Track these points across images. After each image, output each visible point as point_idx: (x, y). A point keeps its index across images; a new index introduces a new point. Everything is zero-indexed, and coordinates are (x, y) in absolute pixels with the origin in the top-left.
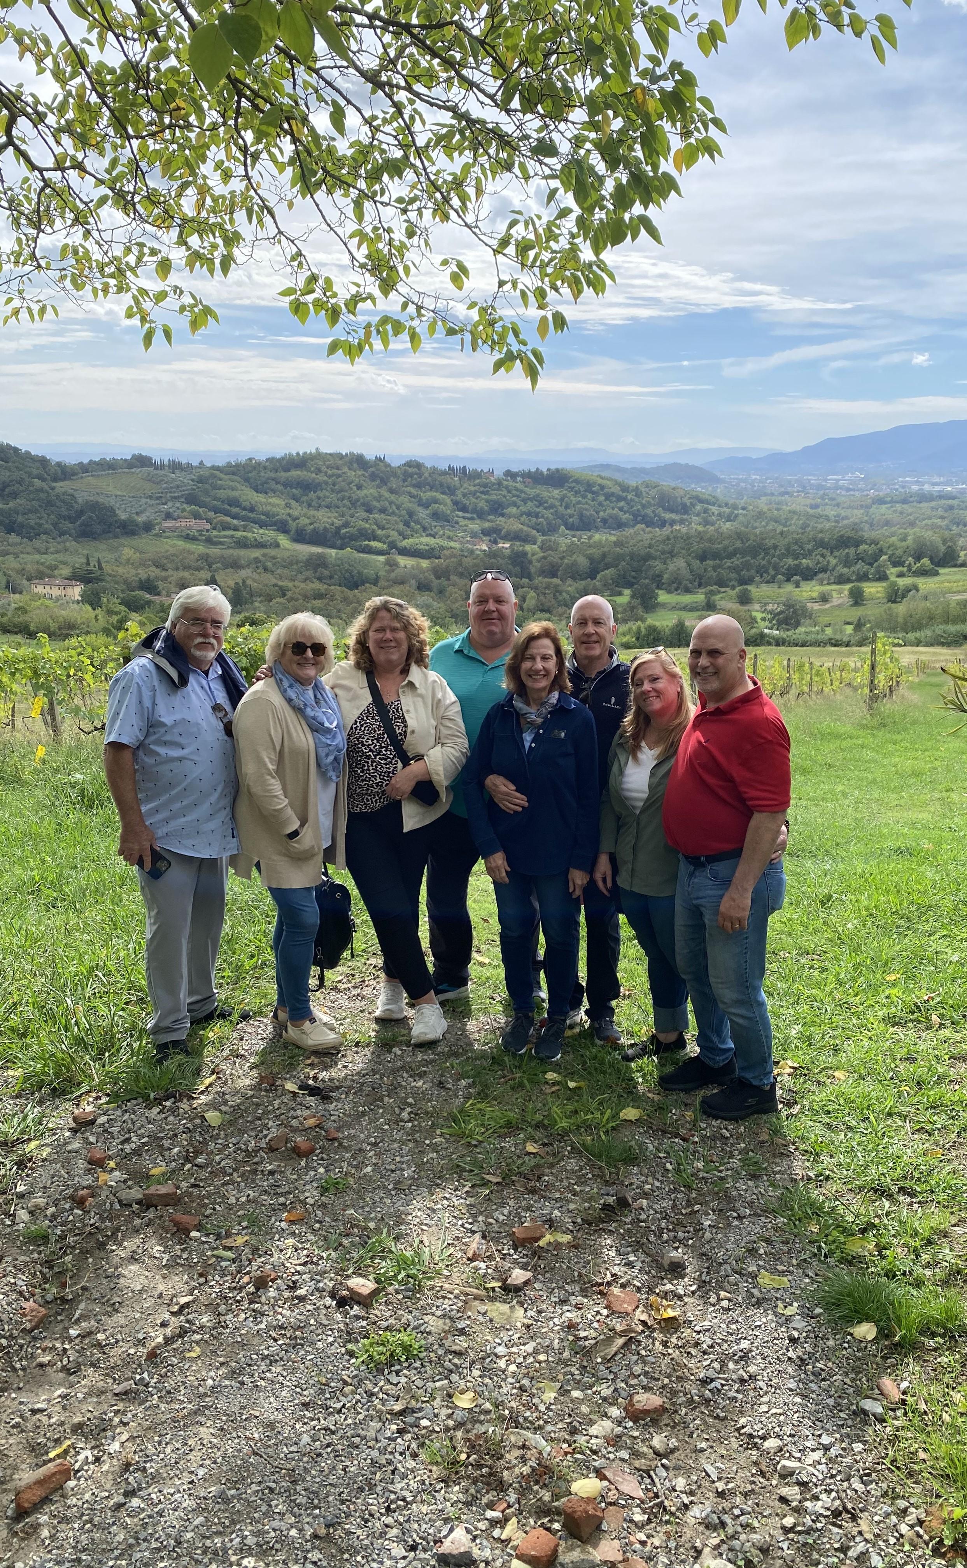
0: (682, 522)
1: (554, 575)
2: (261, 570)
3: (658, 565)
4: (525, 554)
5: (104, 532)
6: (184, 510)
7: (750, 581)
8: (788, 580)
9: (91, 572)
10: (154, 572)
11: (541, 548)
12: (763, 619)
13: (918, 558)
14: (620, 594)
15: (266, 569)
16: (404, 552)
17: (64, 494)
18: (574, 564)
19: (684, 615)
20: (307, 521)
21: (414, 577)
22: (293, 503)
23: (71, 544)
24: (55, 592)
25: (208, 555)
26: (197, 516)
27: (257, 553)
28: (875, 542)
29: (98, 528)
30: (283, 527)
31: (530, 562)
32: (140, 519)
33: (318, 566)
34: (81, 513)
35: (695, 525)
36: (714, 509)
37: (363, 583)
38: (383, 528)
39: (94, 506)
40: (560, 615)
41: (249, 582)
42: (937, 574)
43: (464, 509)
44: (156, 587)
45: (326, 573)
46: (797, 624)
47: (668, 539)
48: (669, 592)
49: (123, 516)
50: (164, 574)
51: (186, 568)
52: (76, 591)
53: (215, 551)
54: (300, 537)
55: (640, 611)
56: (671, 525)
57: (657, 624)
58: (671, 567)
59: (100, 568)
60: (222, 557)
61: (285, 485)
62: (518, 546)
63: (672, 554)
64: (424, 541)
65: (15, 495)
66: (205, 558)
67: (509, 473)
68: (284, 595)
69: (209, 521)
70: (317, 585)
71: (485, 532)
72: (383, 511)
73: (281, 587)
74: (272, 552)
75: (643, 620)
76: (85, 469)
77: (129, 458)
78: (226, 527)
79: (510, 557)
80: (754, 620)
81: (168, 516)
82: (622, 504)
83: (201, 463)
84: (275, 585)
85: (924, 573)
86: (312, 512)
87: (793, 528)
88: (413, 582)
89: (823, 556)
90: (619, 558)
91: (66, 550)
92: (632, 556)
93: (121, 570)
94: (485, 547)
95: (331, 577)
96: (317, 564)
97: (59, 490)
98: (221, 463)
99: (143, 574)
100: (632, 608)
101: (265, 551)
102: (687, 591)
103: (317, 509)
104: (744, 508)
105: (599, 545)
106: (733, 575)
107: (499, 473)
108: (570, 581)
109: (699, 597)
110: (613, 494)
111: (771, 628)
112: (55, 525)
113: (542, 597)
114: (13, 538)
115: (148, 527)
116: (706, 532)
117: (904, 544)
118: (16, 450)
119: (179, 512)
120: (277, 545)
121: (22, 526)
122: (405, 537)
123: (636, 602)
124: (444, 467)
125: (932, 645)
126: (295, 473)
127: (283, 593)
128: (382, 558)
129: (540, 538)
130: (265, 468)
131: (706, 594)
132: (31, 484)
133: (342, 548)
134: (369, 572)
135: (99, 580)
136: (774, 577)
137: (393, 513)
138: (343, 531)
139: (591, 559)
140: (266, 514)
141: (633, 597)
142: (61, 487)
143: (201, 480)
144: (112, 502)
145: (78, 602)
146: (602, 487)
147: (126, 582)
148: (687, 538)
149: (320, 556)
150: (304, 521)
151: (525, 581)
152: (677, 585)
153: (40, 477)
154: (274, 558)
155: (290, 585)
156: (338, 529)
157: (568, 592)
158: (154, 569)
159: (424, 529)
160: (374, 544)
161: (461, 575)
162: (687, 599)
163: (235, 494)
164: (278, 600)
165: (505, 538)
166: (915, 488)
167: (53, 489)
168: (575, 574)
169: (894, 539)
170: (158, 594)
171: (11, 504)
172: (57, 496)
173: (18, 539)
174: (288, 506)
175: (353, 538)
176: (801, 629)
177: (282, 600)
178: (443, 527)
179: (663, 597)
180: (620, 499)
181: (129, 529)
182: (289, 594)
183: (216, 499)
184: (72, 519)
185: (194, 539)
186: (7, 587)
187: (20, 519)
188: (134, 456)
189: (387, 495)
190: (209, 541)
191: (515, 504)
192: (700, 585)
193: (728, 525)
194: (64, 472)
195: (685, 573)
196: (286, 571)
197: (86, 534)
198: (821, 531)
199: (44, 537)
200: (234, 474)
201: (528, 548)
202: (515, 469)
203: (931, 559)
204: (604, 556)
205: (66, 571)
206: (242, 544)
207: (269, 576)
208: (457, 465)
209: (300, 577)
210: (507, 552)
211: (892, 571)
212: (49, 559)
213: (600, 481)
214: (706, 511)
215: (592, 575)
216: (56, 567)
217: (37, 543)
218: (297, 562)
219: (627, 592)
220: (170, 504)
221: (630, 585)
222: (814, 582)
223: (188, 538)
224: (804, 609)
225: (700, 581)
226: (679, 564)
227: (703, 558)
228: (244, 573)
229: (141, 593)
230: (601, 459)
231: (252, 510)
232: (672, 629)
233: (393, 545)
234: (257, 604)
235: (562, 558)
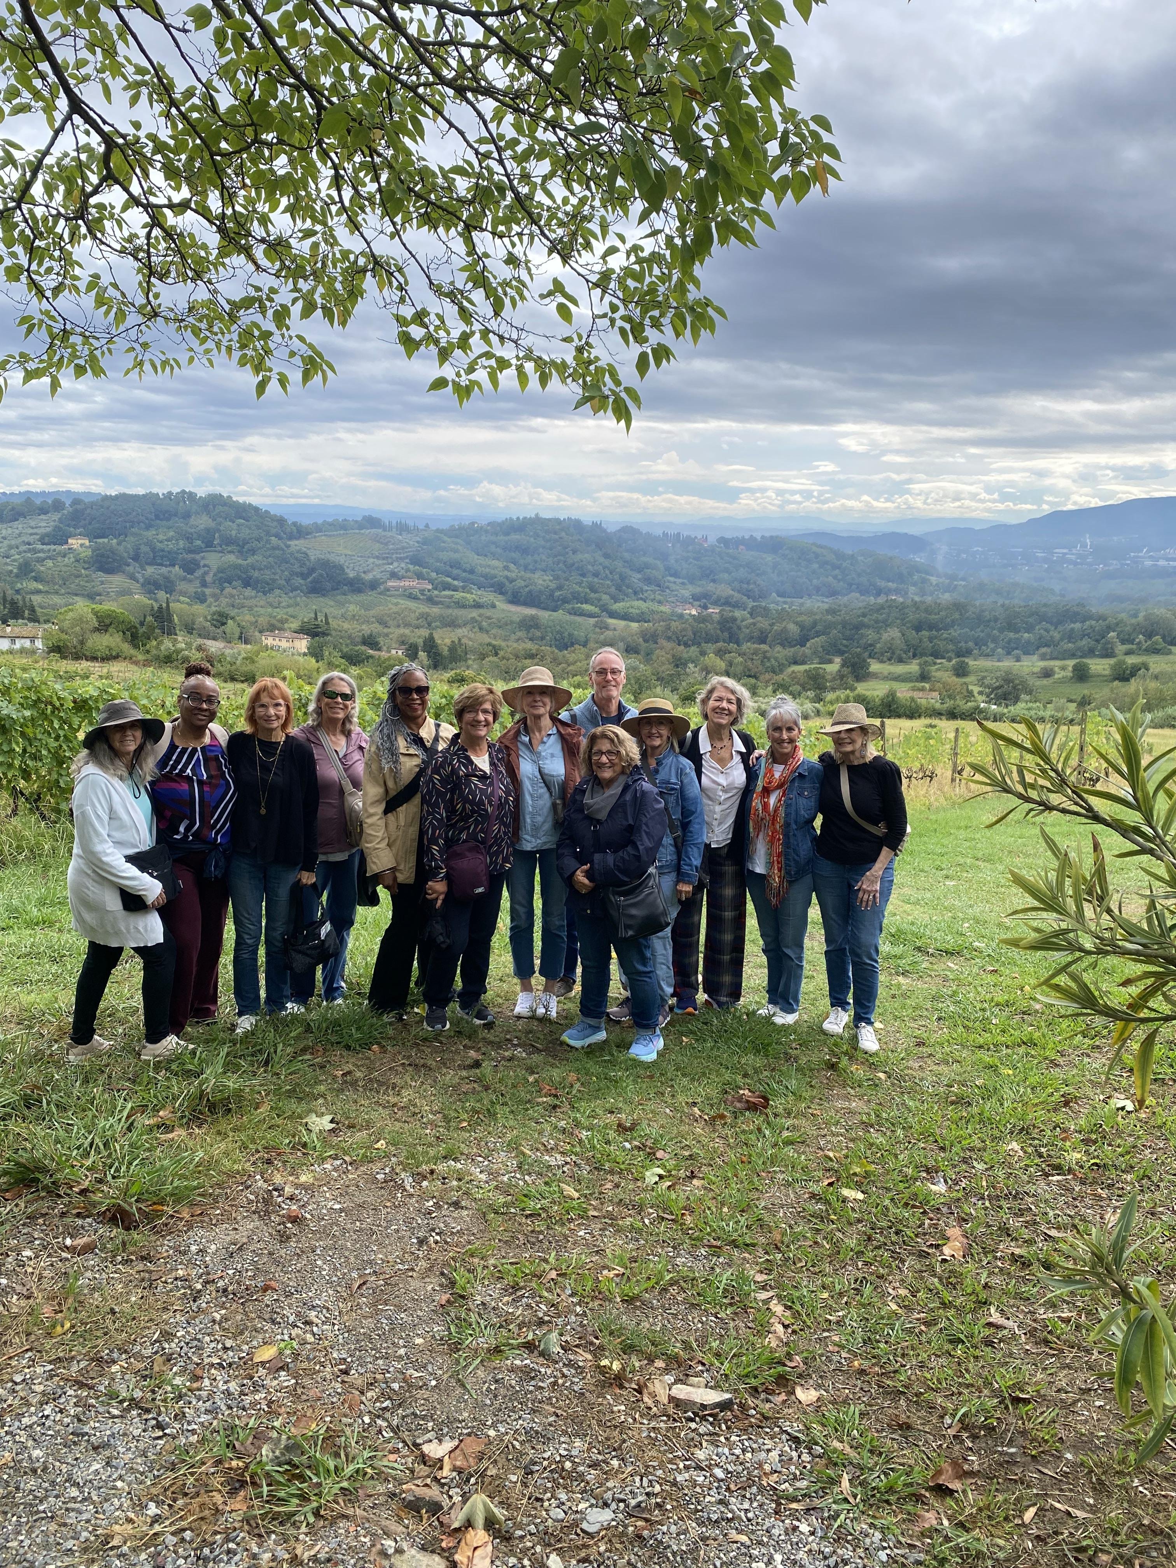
0: (897, 591)
1: (763, 642)
2: (476, 629)
3: (870, 635)
4: (734, 620)
5: (334, 589)
6: (408, 570)
7: (968, 653)
8: (1009, 653)
9: (317, 626)
10: (376, 628)
11: (751, 614)
12: (980, 693)
13: (1149, 635)
14: (830, 662)
15: (481, 629)
16: (613, 615)
17: (299, 551)
18: (784, 630)
19: (896, 685)
20: (523, 583)
21: (623, 639)
22: (512, 566)
23: (302, 600)
24: (284, 644)
25: (428, 615)
26: (420, 576)
27: (474, 613)
28: (1103, 618)
29: (328, 585)
30: (500, 589)
31: (739, 628)
32: (369, 577)
33: (531, 627)
34: (312, 570)
35: (913, 594)
36: (934, 580)
37: (572, 644)
38: (596, 592)
39: (325, 564)
40: (767, 682)
41: (464, 641)
42: (1170, 653)
43: (675, 575)
44: (377, 643)
45: (538, 634)
46: (1017, 700)
47: (882, 608)
48: (882, 662)
49: (352, 575)
50: (386, 630)
51: (407, 625)
52: (303, 644)
53: (435, 610)
54: (515, 599)
55: (850, 681)
56: (887, 594)
57: (868, 693)
58: (885, 636)
59: (327, 623)
60: (441, 616)
61: (505, 549)
62: (728, 612)
63: (886, 624)
64: (636, 606)
65: (253, 552)
66: (424, 616)
67: (722, 540)
68: (496, 654)
69: (431, 581)
70: (529, 645)
71: (696, 598)
72: (596, 575)
73: (494, 647)
74: (488, 612)
75: (853, 689)
76: (318, 528)
77: (359, 519)
78: (447, 587)
79: (719, 623)
80: (970, 693)
81: (394, 575)
82: (837, 572)
83: (427, 526)
84: (489, 644)
85: (1156, 651)
86: (528, 575)
87: (1016, 601)
88: (621, 644)
89: (1047, 631)
90: (829, 626)
91: (297, 605)
92: (844, 624)
93: (346, 626)
94: (694, 612)
95: (542, 638)
96: (529, 625)
97: (293, 549)
98: (445, 526)
99: (366, 629)
100: (842, 677)
101: (481, 611)
102: (901, 661)
103: (533, 571)
104: (963, 579)
105: (811, 613)
106: (951, 647)
107: (712, 539)
108: (778, 648)
109: (913, 667)
110: (826, 563)
111: (989, 702)
112: (288, 581)
113: (749, 663)
114: (248, 592)
115: (374, 585)
116: (923, 602)
117: (1134, 621)
118: (256, 509)
119: (402, 572)
120: (494, 606)
121: (257, 581)
122: (616, 600)
123: (846, 670)
124: (658, 532)
125: (1162, 727)
126: (515, 537)
127: (496, 652)
128: (592, 621)
129: (751, 604)
130: (487, 531)
131: (920, 665)
132: (268, 542)
133: (555, 610)
134: (580, 634)
135: (324, 634)
136: (993, 650)
137: (606, 577)
138: (557, 594)
139: (802, 627)
140: (485, 576)
141: (843, 666)
142: (296, 545)
143: (425, 542)
144: (342, 560)
145: (305, 654)
146: (817, 556)
147: (350, 637)
148: (902, 608)
149: (533, 618)
150: (520, 583)
151: (732, 646)
152: (892, 655)
153: (277, 536)
154: (489, 618)
155: (503, 644)
156: (553, 591)
157: (776, 659)
158: (376, 625)
159: (635, 593)
160: (587, 607)
161: (669, 639)
162: (900, 669)
163: (456, 556)
164: (491, 658)
165: (716, 603)
166: (1148, 563)
167: (288, 546)
168: (785, 641)
169: (1123, 616)
170: (379, 650)
171: (249, 561)
172: (292, 554)
173: (253, 593)
174: (506, 568)
175: (565, 601)
176: (1021, 705)
177: (495, 659)
178: (654, 592)
179: (875, 666)
180: (835, 567)
181: (357, 586)
182: (501, 653)
183: (438, 560)
184: (304, 576)
185: (415, 598)
186: (240, 638)
187: (256, 574)
188: (364, 517)
189: (602, 560)
190: (431, 600)
191: (727, 571)
192: (914, 656)
193: (947, 596)
194: (300, 532)
195: (899, 642)
196: (500, 631)
197: (316, 590)
198: (1045, 605)
199: (277, 592)
200: (457, 537)
201: (738, 614)
202: (728, 535)
203: (1164, 638)
204: (815, 624)
205: (295, 625)
206: (461, 605)
207: (485, 636)
208: (671, 532)
209: (513, 637)
210: (716, 617)
211: (1121, 648)
212: (280, 614)
213: (814, 549)
214: (924, 581)
215: (803, 642)
216: (287, 621)
217: (271, 598)
218: (512, 622)
219: (838, 660)
220: (396, 564)
221: (840, 653)
222: (1035, 657)
223: (412, 597)
224: (1023, 683)
225: (915, 651)
226: (893, 634)
227: (918, 628)
228: (460, 632)
229: (363, 648)
230: (816, 527)
231: (472, 572)
232: (882, 700)
233: (604, 609)
234: (470, 662)
235: (772, 625)
